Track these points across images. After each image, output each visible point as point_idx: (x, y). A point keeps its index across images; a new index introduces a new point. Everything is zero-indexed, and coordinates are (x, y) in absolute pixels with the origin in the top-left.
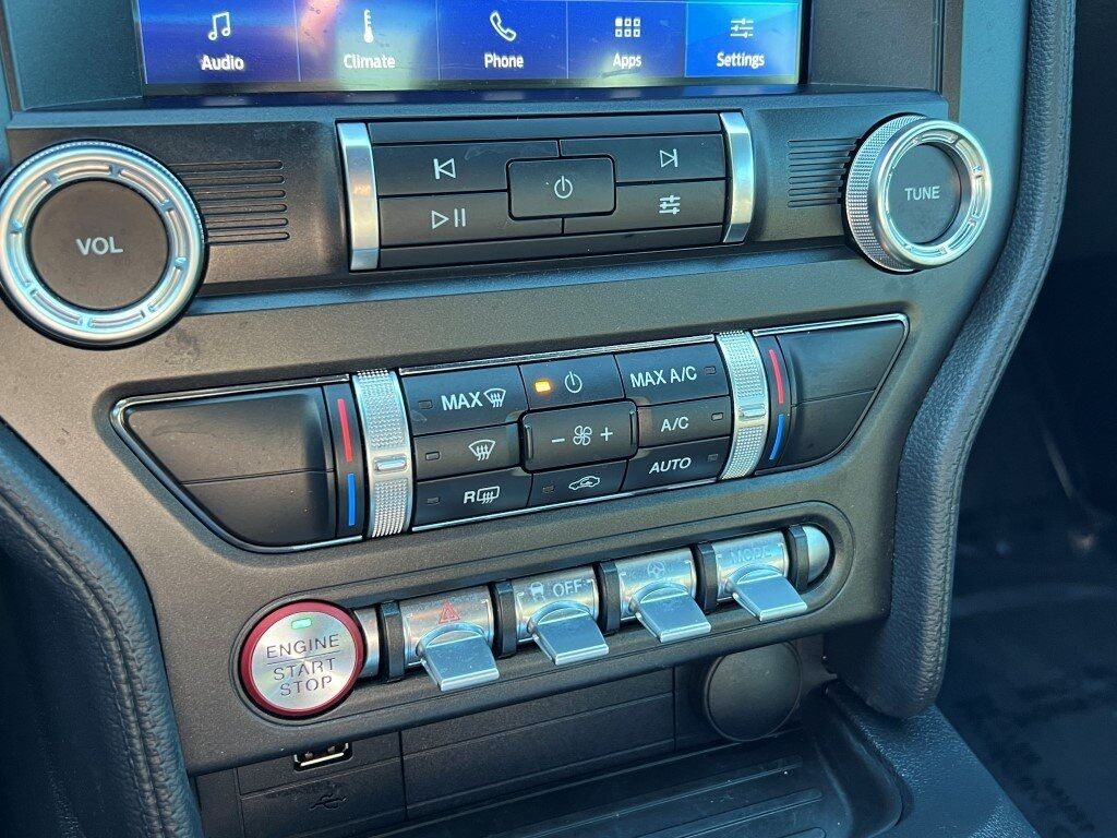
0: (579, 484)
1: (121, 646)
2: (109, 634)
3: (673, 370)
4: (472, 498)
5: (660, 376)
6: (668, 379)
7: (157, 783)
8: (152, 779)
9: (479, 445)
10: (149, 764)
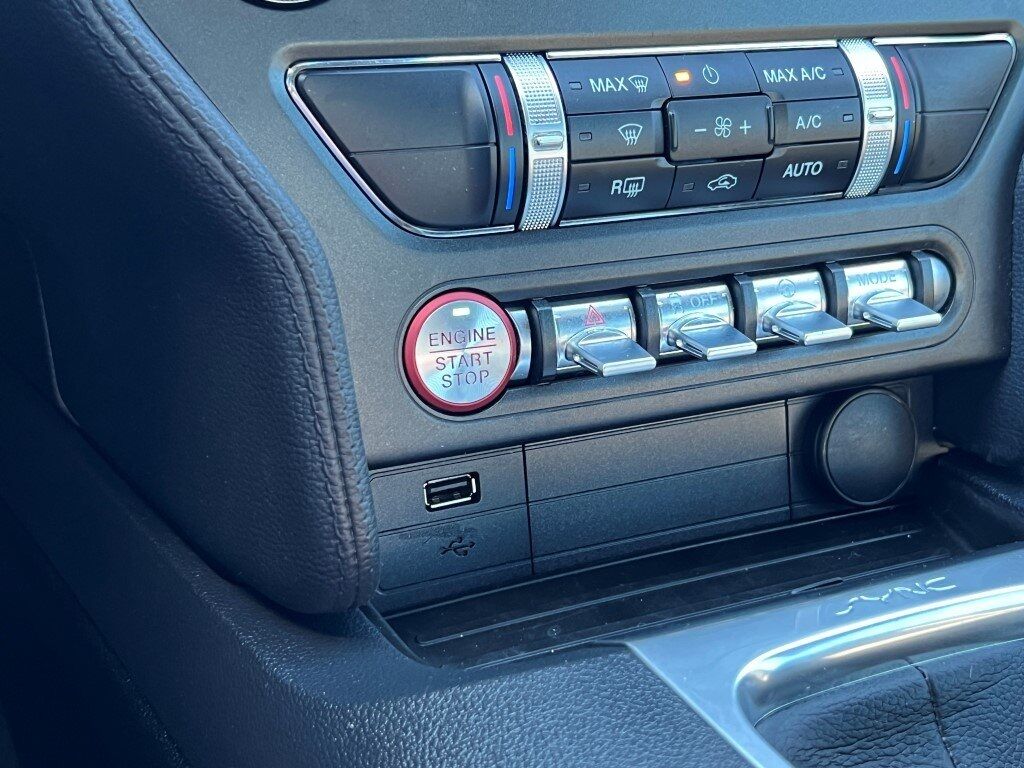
0: (716, 184)
1: (311, 301)
2: (300, 288)
3: (803, 70)
4: (619, 188)
5: (791, 74)
6: (800, 76)
7: (342, 450)
8: (338, 446)
9: (628, 128)
10: (335, 429)
